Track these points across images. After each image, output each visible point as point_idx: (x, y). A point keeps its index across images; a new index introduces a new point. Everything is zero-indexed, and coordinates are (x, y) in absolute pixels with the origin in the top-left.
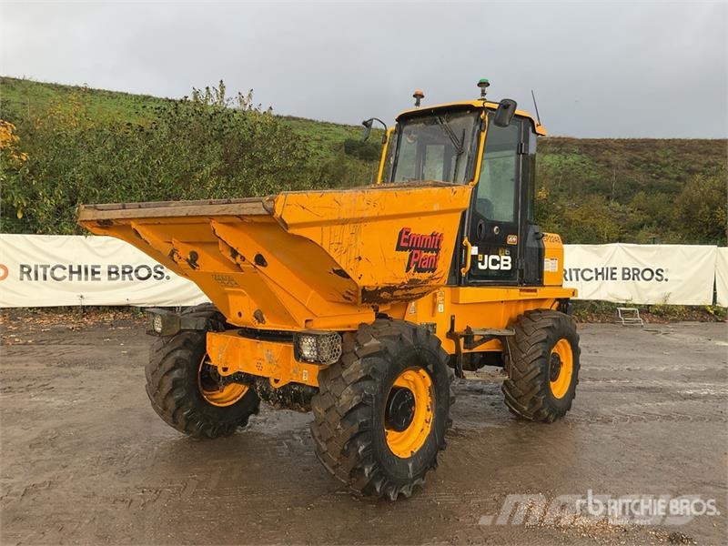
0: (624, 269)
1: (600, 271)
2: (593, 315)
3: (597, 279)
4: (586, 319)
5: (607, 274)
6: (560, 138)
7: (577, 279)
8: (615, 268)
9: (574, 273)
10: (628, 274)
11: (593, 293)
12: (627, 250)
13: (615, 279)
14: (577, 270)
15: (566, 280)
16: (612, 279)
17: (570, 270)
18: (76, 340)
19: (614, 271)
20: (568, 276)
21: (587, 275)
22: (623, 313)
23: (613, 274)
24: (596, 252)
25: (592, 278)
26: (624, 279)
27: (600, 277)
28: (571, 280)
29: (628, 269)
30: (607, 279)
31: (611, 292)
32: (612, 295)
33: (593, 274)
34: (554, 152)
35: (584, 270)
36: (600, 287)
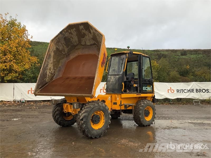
0: (196, 89)
1: (189, 90)
2: (187, 102)
3: (188, 92)
4: (185, 104)
5: (191, 91)
6: (196, 50)
7: (182, 93)
8: (194, 89)
9: (181, 91)
10: (198, 91)
11: (187, 96)
12: (197, 84)
13: (194, 92)
14: (182, 90)
15: (179, 92)
16: (193, 92)
17: (180, 90)
18: (47, 108)
19: (193, 90)
20: (179, 91)
21: (185, 91)
22: (195, 102)
23: (193, 91)
24: (188, 85)
25: (187, 92)
26: (196, 92)
27: (189, 92)
28: (180, 93)
29: (197, 89)
30: (191, 92)
31: (192, 96)
32: (193, 97)
33: (187, 91)
34: (194, 54)
35: (184, 90)
36: (189, 95)
